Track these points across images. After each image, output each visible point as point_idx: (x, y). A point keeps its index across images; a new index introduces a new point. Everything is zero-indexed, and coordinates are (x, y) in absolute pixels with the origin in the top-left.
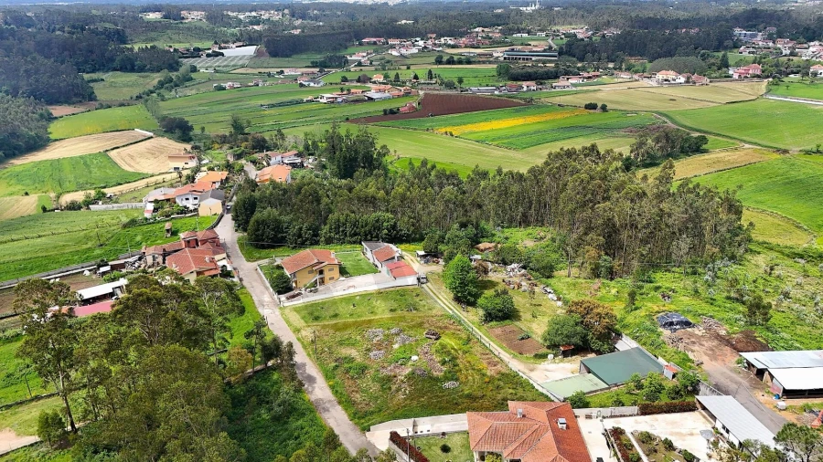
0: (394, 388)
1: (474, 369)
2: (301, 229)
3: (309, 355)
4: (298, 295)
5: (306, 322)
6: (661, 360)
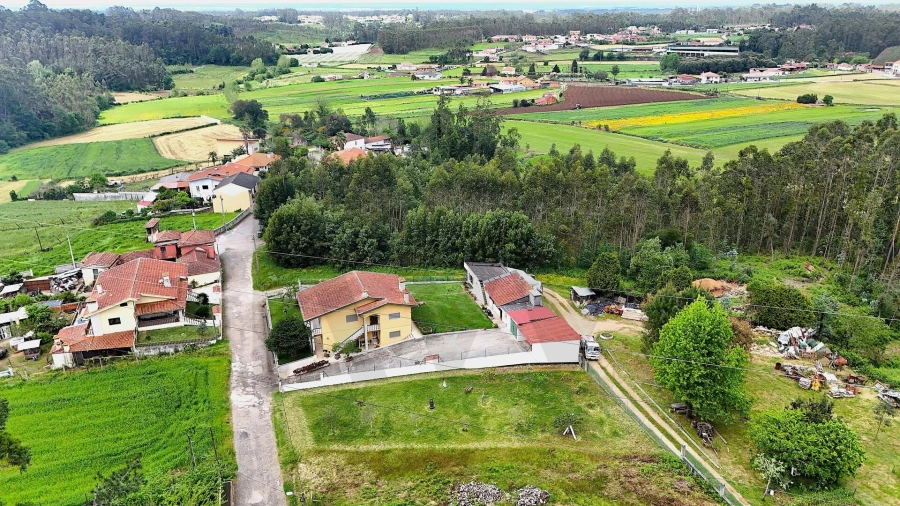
4: (322, 365)
5: (318, 439)
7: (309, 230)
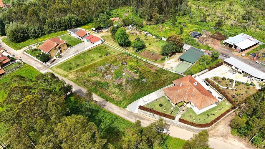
0: (124, 88)
1: (147, 72)
2: (35, 30)
3: (79, 85)
4: (54, 60)
5: (67, 72)
6: (201, 50)
7: (22, 32)
